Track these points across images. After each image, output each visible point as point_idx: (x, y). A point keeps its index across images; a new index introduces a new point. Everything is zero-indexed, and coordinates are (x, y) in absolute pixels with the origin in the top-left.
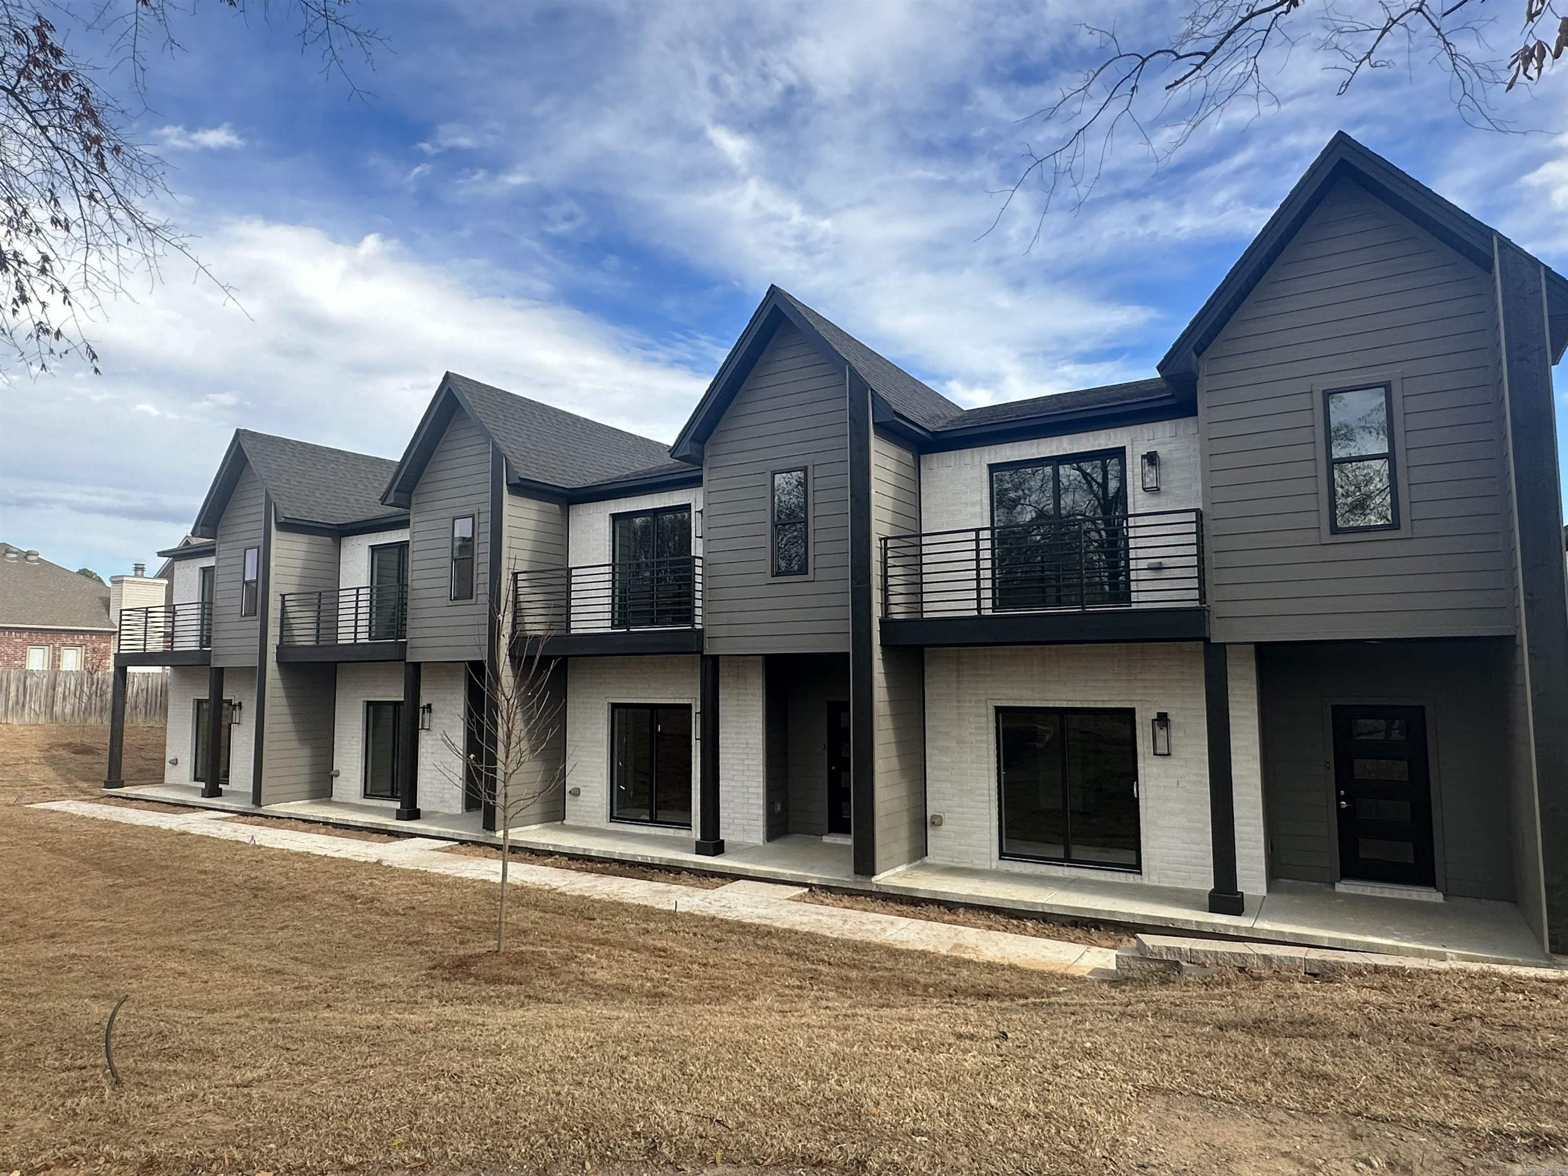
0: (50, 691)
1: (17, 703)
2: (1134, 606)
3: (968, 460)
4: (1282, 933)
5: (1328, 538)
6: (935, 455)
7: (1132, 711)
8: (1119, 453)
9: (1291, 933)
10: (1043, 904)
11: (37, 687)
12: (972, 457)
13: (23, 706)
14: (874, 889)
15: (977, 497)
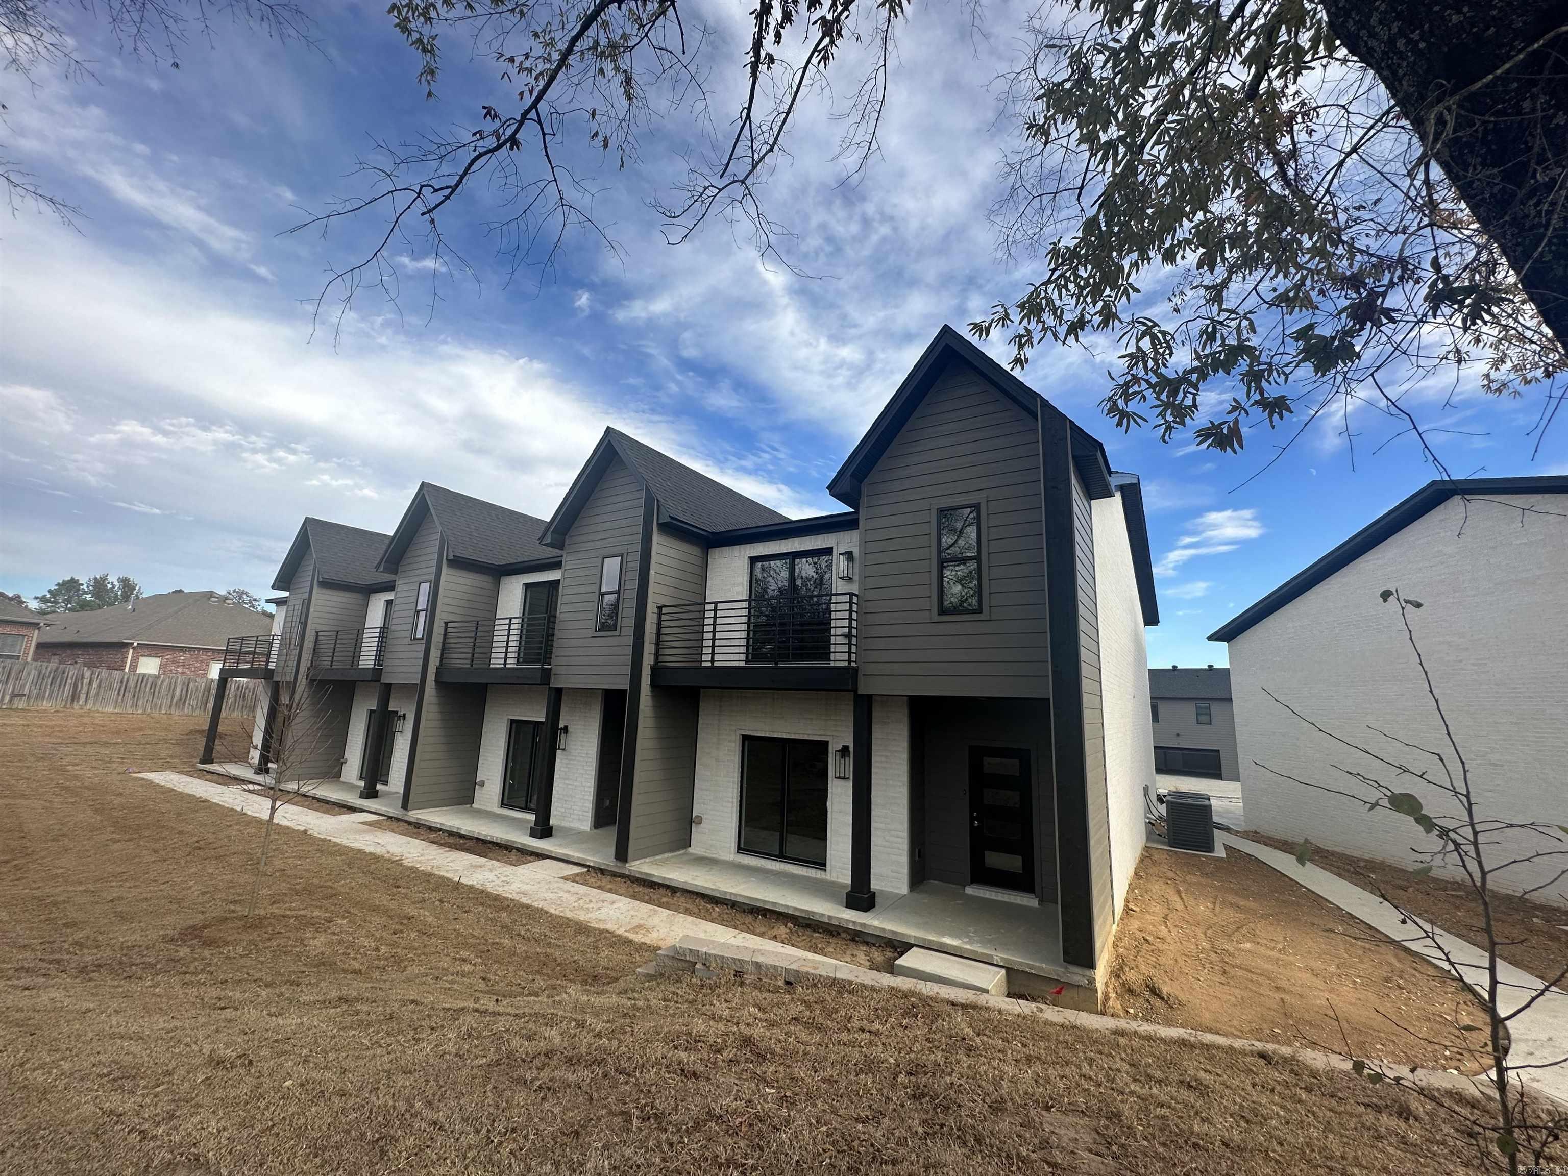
0: (206, 693)
1: (180, 699)
2: (832, 664)
3: (736, 553)
4: (883, 930)
5: (937, 618)
6: (717, 549)
7: (826, 743)
8: (828, 551)
9: (890, 931)
10: (731, 894)
11: (197, 689)
12: (740, 551)
13: (185, 702)
14: (627, 873)
15: (740, 580)
